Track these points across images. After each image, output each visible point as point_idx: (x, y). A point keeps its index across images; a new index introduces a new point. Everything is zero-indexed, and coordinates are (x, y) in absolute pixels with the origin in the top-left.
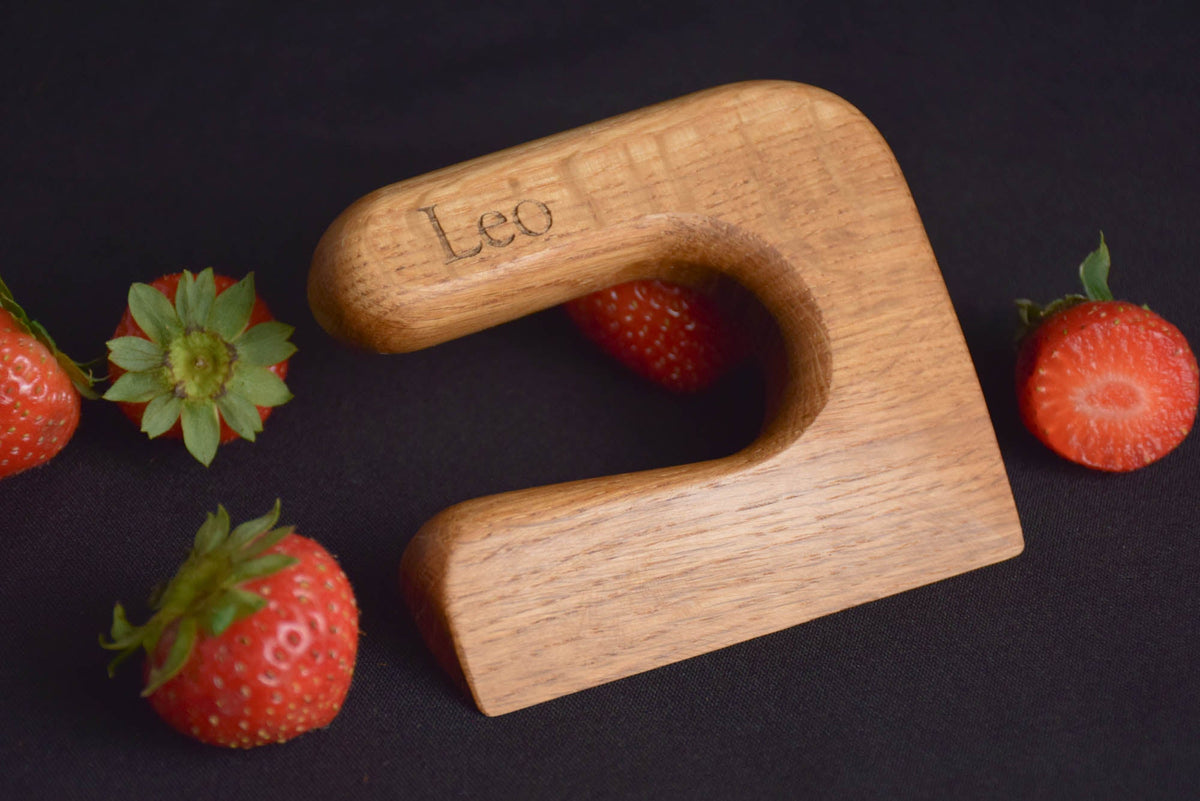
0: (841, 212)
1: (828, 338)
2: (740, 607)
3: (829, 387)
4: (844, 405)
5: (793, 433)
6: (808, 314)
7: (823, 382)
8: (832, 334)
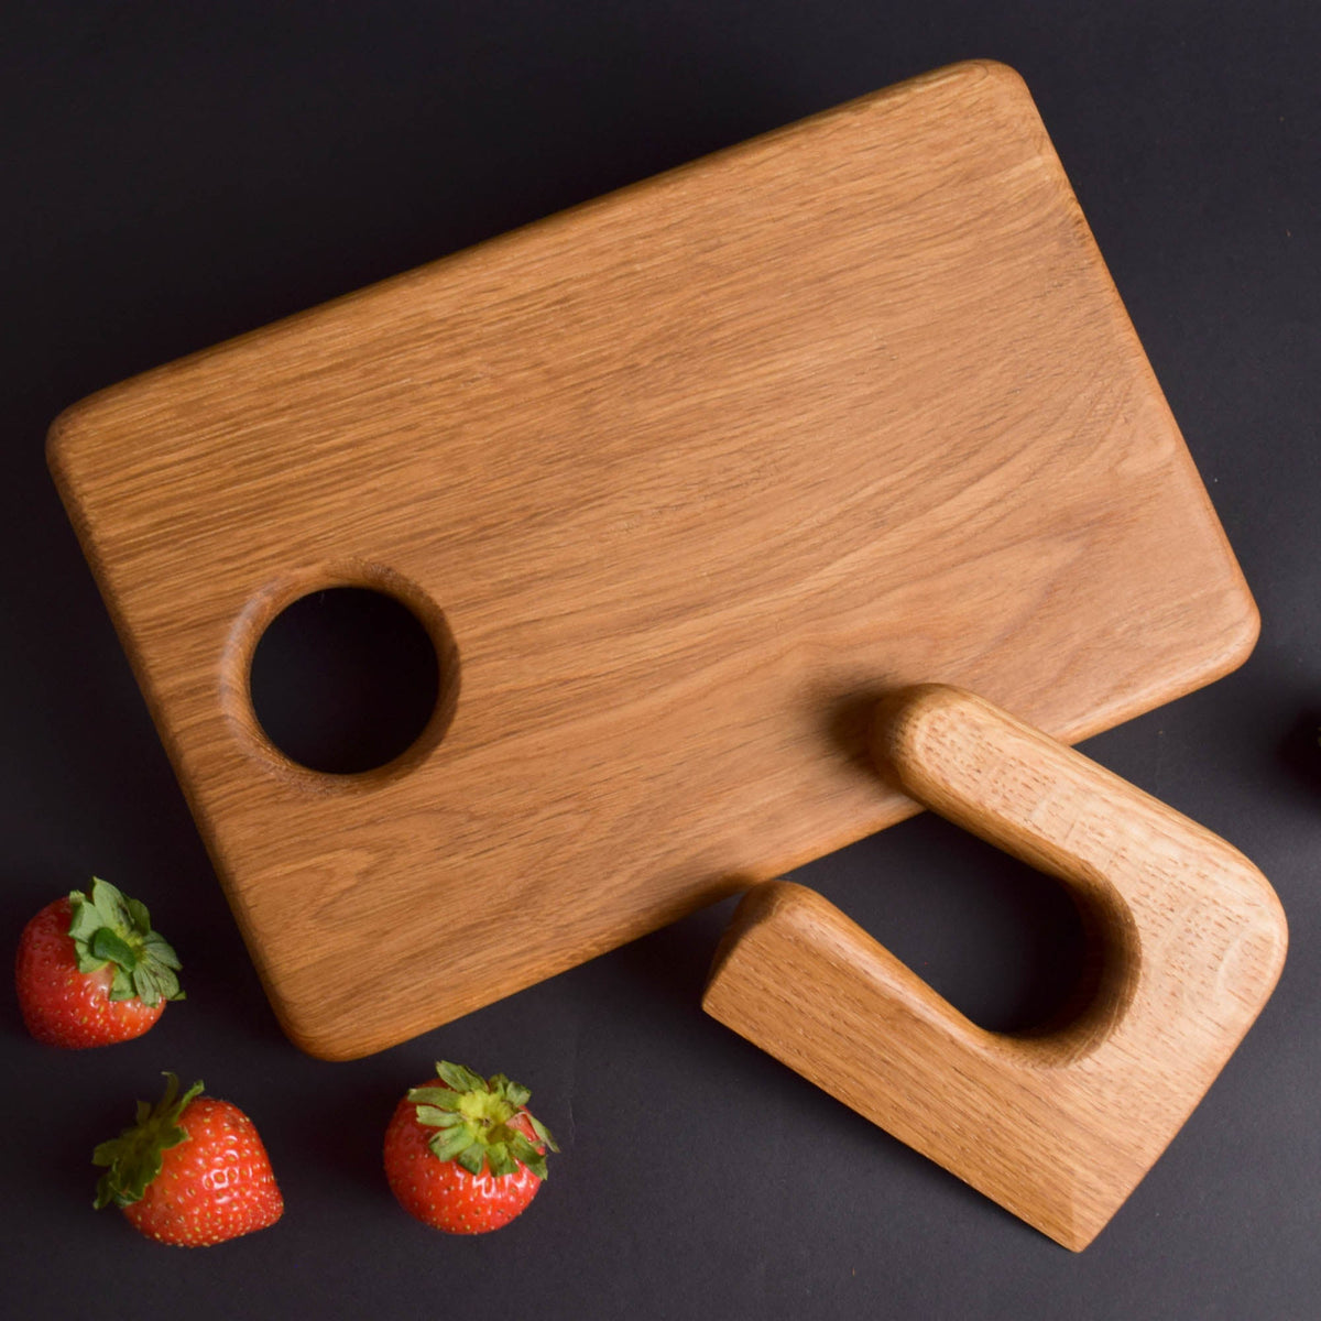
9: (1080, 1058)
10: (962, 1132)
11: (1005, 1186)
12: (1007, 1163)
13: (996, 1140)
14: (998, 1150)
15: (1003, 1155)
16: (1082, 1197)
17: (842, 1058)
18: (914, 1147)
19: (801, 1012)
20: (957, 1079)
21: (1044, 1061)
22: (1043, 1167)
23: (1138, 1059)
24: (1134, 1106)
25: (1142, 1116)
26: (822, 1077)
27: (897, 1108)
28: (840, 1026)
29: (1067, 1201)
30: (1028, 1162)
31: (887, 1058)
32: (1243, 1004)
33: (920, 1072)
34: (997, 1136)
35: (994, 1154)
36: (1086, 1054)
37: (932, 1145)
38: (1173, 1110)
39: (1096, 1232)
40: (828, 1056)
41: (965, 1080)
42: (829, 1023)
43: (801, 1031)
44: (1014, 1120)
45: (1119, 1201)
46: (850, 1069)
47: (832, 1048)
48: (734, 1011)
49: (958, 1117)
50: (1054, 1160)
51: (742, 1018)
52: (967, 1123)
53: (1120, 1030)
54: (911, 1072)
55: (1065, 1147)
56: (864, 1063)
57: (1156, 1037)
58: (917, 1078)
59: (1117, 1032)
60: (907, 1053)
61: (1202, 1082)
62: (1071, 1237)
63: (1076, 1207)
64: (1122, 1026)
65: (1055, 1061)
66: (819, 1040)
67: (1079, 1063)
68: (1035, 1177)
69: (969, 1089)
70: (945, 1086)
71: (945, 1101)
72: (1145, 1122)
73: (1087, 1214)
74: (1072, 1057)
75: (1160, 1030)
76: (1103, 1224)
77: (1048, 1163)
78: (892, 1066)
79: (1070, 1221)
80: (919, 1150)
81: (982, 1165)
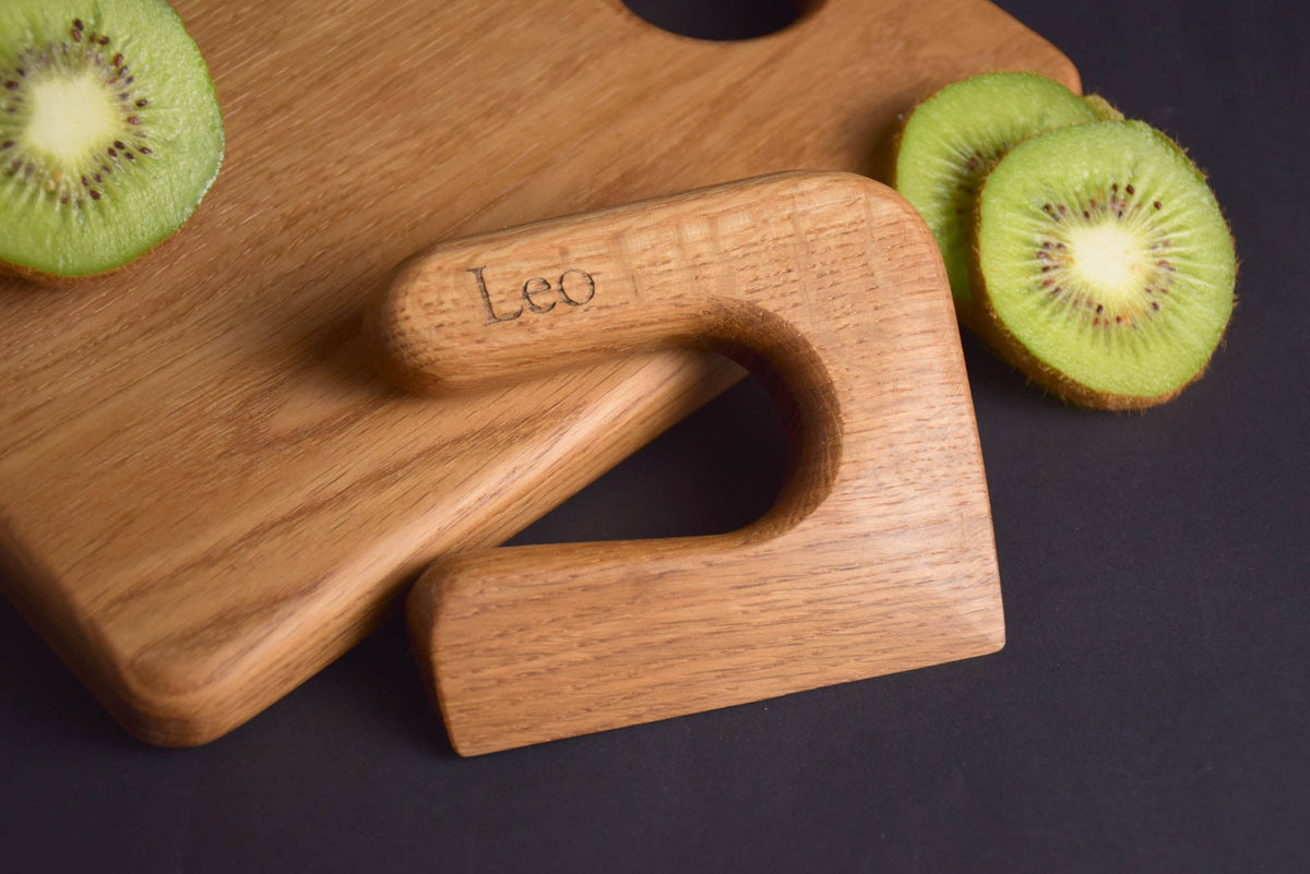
0: (876, 308)
1: (842, 431)
2: (719, 677)
3: (834, 479)
4: (847, 497)
5: (792, 520)
6: (828, 405)
7: (829, 472)
8: (847, 428)
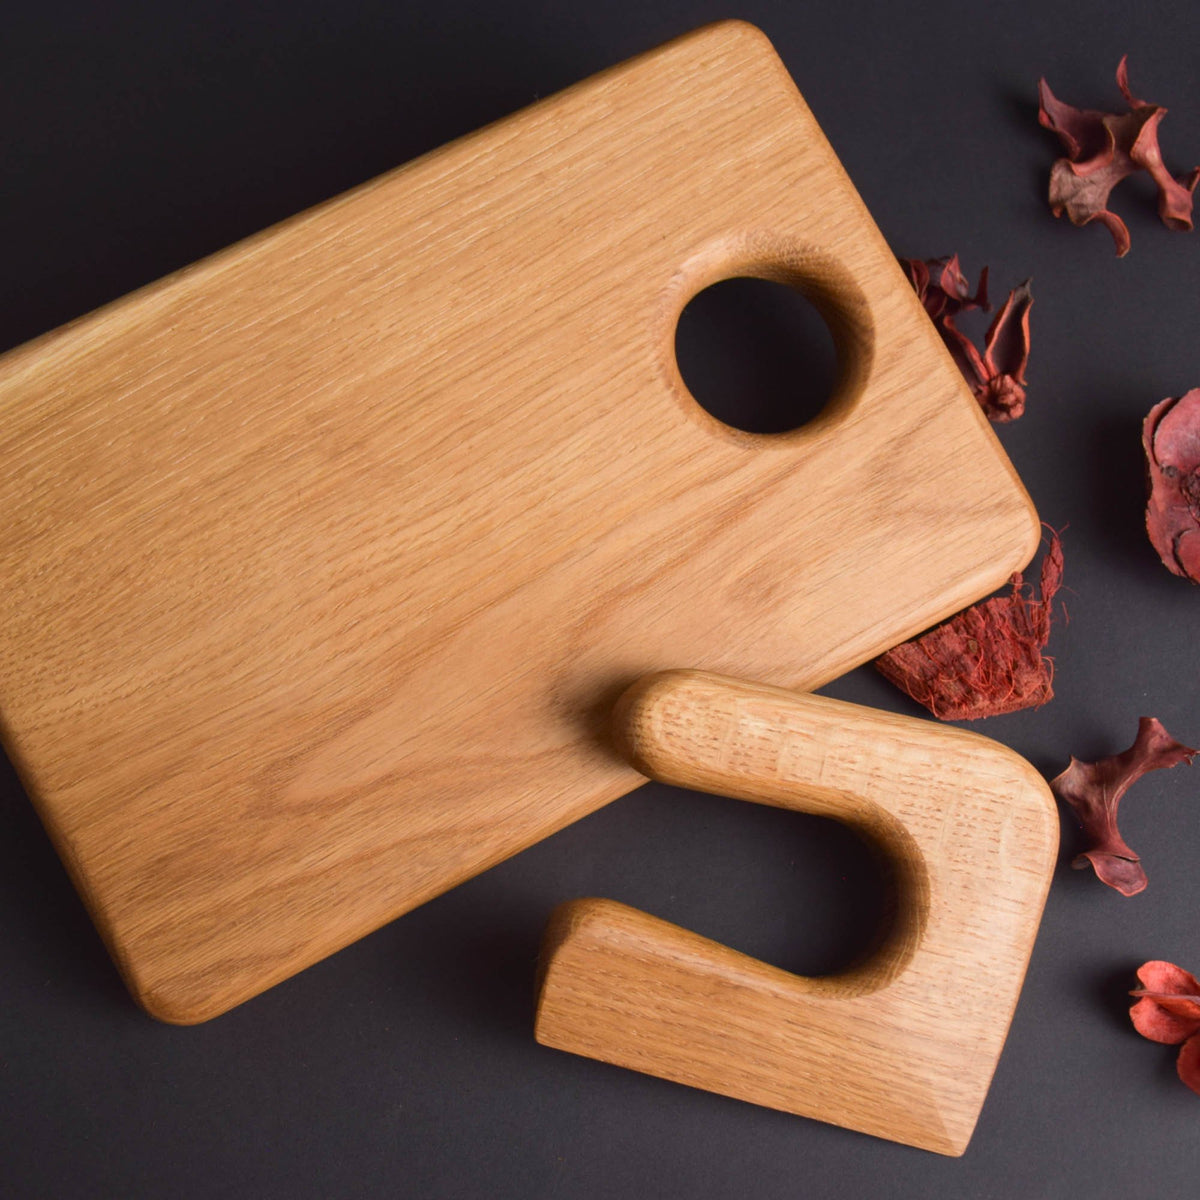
9: (898, 974)
10: (814, 1079)
11: (872, 1116)
12: (867, 1094)
13: (848, 1075)
14: (853, 1084)
15: (860, 1087)
16: (946, 1103)
17: (681, 1046)
18: (775, 1107)
19: (628, 1015)
20: (793, 1031)
21: (867, 987)
22: (901, 1087)
23: (952, 957)
24: (964, 1001)
25: (975, 1009)
26: (669, 1070)
27: (748, 1076)
28: (670, 1017)
29: (932, 1111)
30: (886, 1087)
31: (722, 1031)
32: (1032, 875)
33: (758, 1035)
34: (847, 1071)
35: (852, 1090)
36: (903, 968)
37: (792, 1100)
38: (1002, 994)
39: (970, 1132)
40: (668, 1048)
41: (800, 1029)
42: (658, 1016)
43: (634, 1033)
44: (857, 1052)
45: (982, 1095)
46: (693, 1054)
47: (669, 1039)
48: (567, 1034)
49: (807, 1066)
50: (908, 1076)
51: (577, 1038)
52: (816, 1068)
53: (928, 936)
54: (749, 1038)
55: (913, 1061)
56: (703, 1044)
57: (962, 932)
58: (756, 1042)
59: (925, 938)
60: (740, 1021)
61: (1019, 959)
62: (948, 1143)
63: (943, 1114)
64: (927, 931)
65: (877, 984)
66: (654, 1035)
67: (899, 978)
68: (895, 1098)
69: (807, 1036)
70: (784, 1041)
71: (790, 1055)
72: (980, 1013)
73: (956, 1117)
74: (891, 976)
75: (963, 924)
76: (974, 1122)
77: (903, 1081)
78: (729, 1037)
79: (942, 1129)
80: (782, 1109)
81: (843, 1104)
